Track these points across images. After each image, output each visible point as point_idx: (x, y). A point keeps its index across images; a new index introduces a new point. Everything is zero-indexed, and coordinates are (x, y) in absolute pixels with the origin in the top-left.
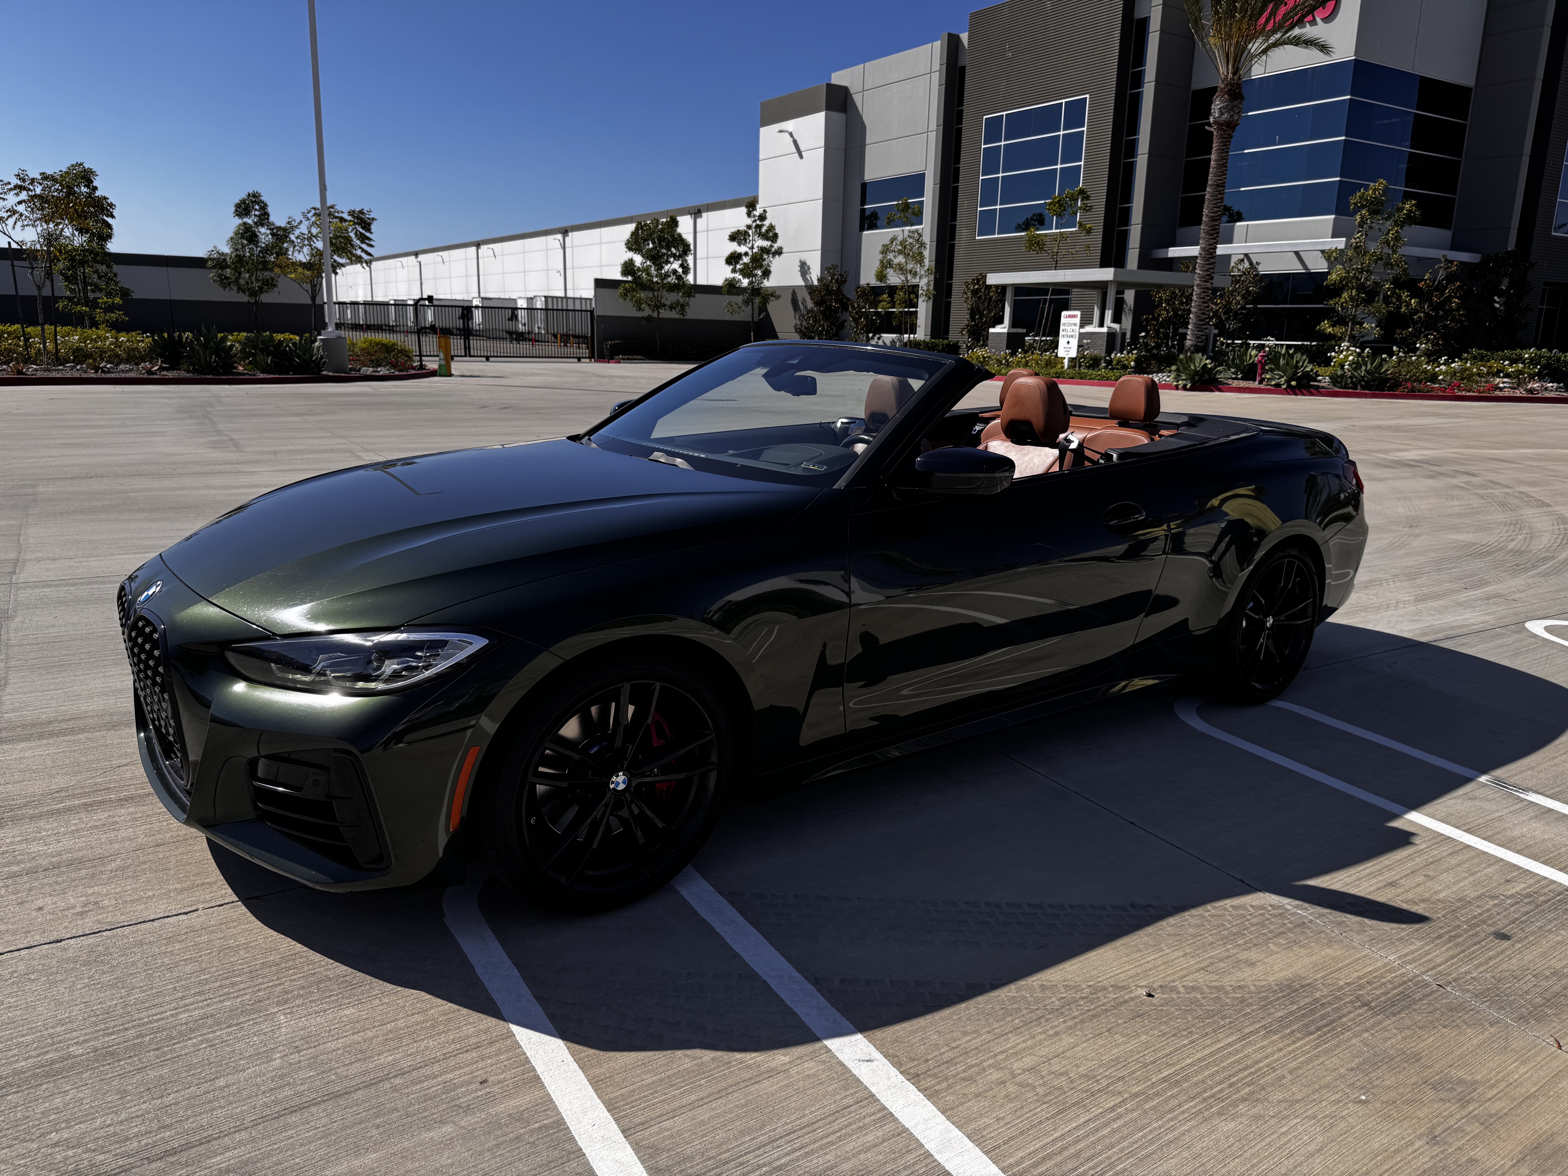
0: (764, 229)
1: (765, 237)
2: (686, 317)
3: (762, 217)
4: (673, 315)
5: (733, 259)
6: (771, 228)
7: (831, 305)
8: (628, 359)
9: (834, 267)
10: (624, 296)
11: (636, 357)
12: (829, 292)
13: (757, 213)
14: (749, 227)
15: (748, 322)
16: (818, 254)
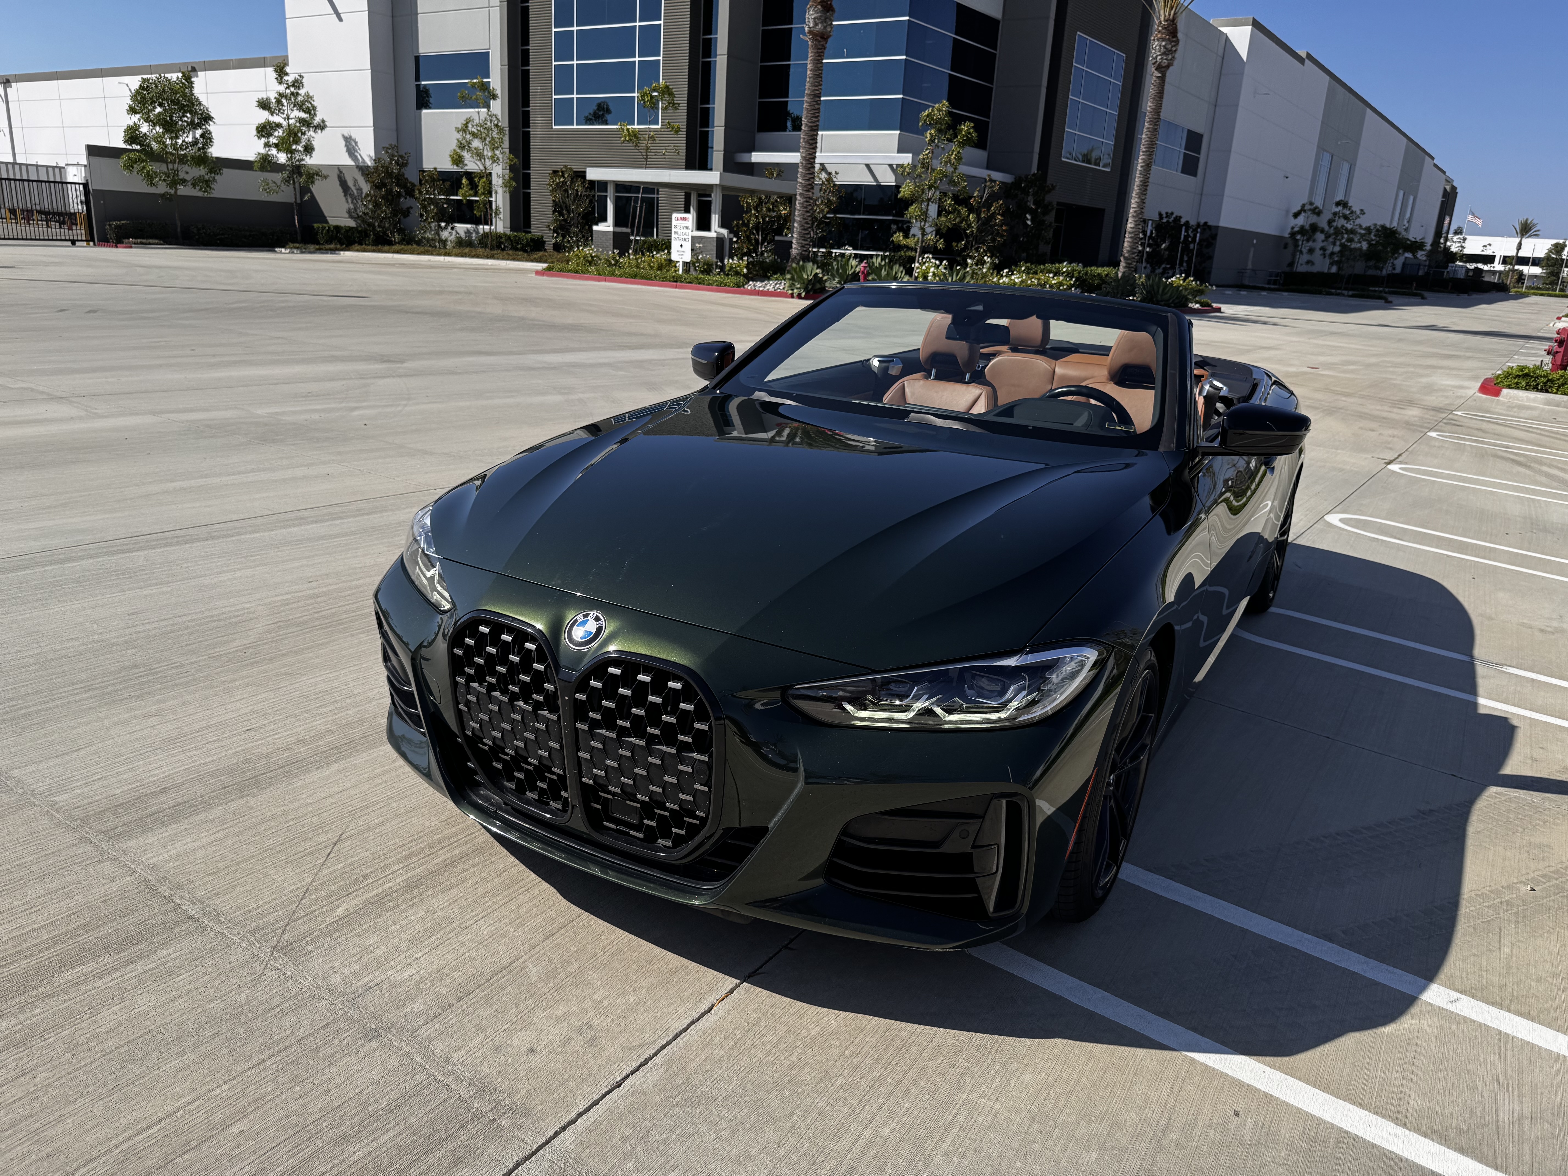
0: (300, 99)
1: (300, 107)
2: (212, 196)
3: (297, 84)
4: (196, 193)
5: (264, 130)
6: (309, 97)
7: (391, 189)
8: (142, 243)
9: (392, 147)
10: (129, 166)
11: (151, 241)
12: (389, 175)
13: (290, 79)
14: (281, 95)
15: (291, 204)
16: (371, 131)
